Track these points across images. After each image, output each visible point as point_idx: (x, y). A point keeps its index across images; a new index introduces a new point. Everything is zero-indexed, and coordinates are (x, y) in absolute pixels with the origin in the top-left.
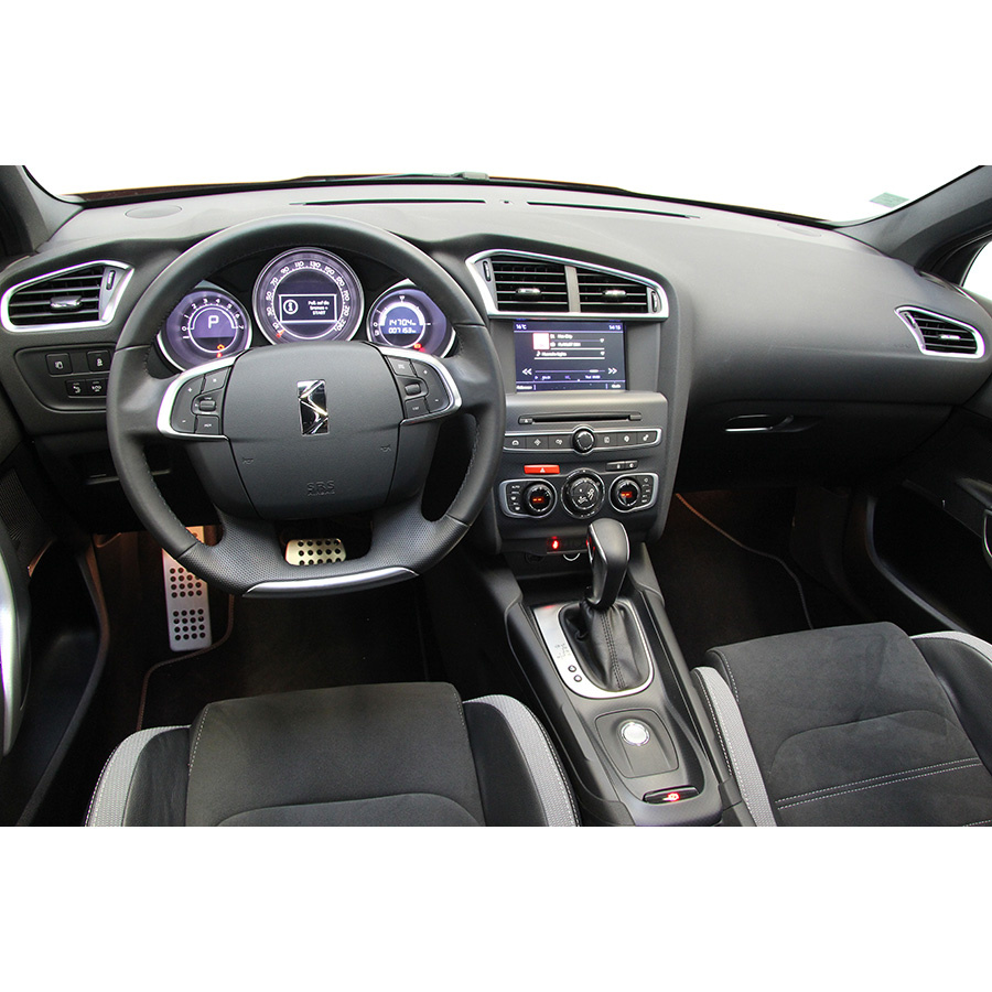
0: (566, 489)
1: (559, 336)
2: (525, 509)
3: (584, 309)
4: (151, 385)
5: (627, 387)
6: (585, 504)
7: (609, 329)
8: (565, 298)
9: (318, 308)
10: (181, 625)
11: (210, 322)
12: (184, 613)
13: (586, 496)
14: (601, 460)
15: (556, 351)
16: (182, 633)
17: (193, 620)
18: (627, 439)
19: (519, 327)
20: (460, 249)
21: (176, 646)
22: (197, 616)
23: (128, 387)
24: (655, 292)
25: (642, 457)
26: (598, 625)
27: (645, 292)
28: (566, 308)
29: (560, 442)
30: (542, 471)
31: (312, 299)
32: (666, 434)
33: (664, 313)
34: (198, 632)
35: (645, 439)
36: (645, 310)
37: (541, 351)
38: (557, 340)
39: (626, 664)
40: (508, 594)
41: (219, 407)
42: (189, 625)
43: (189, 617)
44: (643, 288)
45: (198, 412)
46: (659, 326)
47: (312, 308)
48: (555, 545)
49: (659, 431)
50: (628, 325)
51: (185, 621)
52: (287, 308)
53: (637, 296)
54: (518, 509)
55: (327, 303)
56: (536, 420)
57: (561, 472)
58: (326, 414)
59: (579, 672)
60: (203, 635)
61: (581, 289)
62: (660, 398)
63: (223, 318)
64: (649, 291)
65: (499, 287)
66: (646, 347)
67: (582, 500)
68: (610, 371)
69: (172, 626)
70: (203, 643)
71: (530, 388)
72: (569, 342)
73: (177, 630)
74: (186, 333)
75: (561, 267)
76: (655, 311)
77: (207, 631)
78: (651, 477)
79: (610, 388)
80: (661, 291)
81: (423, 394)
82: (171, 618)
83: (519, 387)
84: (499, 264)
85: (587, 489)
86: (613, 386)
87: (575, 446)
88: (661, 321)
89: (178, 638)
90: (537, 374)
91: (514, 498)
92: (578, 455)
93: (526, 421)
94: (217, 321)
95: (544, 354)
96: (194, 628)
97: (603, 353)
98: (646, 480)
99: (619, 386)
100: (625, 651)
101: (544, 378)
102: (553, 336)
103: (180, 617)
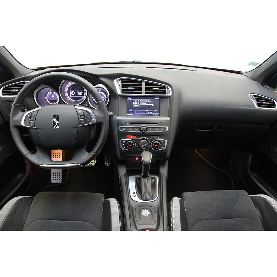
0: (138, 143)
1: (141, 101)
2: (126, 148)
3: (146, 93)
5: (159, 115)
6: (143, 147)
7: (155, 99)
8: (141, 90)
9: (80, 93)
10: (54, 176)
11: (52, 97)
12: (55, 173)
13: (144, 145)
14: (149, 135)
15: (139, 105)
16: (54, 178)
17: (57, 175)
18: (157, 129)
19: (129, 98)
20: (112, 77)
21: (53, 181)
22: (58, 174)
23: (15, 114)
24: (168, 89)
25: (162, 135)
26: (143, 180)
27: (165, 89)
28: (141, 93)
29: (136, 129)
30: (131, 137)
31: (78, 91)
32: (170, 129)
33: (170, 94)
34: (58, 178)
35: (163, 130)
36: (165, 93)
37: (135, 105)
38: (139, 102)
39: (149, 193)
40: (122, 171)
42: (56, 176)
43: (56, 174)
44: (165, 88)
45: (30, 121)
46: (169, 98)
47: (78, 93)
48: (137, 159)
49: (167, 128)
50: (161, 98)
51: (55, 175)
52: (72, 93)
53: (163, 89)
54: (124, 147)
55: (82, 92)
56: (130, 123)
57: (137, 138)
60: (59, 179)
61: (146, 88)
62: (169, 119)
64: (167, 88)
65: (122, 87)
66: (165, 104)
67: (142, 146)
68: (155, 111)
69: (52, 176)
70: (60, 181)
71: (131, 115)
72: (144, 102)
73: (53, 177)
74: (46, 99)
75: (141, 82)
76: (168, 94)
77: (61, 178)
78: (165, 141)
79: (155, 115)
80: (169, 87)
82: (52, 174)
83: (128, 114)
84: (123, 81)
85: (144, 143)
86: (156, 115)
87: (141, 131)
88: (169, 97)
89: (53, 179)
90: (133, 111)
91: (123, 144)
92: (142, 133)
93: (127, 123)
94: (54, 96)
95: (136, 106)
96: (57, 177)
97: (153, 106)
98: (163, 142)
99: (157, 115)
100: (150, 189)
101: (135, 112)
102: (138, 101)
103: (54, 174)
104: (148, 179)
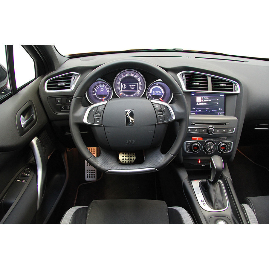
0: (204, 145)
1: (205, 98)
2: (191, 150)
3: (213, 90)
4: (82, 109)
5: (225, 114)
6: (210, 150)
7: (220, 96)
8: (207, 86)
9: (132, 87)
10: (89, 174)
11: (101, 90)
12: (90, 170)
13: (210, 148)
14: (216, 137)
15: (203, 103)
16: (89, 176)
17: (92, 173)
18: (224, 131)
19: (192, 95)
20: (175, 70)
21: (87, 179)
22: (93, 171)
23: (76, 109)
24: (236, 85)
25: (229, 137)
26: (212, 188)
27: (233, 85)
28: (207, 89)
29: (203, 130)
30: (197, 139)
31: (131, 84)
32: (237, 130)
33: (238, 92)
34: (93, 176)
35: (230, 131)
36: (232, 90)
37: (199, 102)
38: (204, 99)
39: (220, 201)
40: (184, 176)
41: (101, 116)
42: (91, 174)
43: (91, 172)
45: (95, 117)
46: (236, 96)
47: (130, 87)
48: (199, 162)
49: (234, 129)
50: (226, 95)
51: (90, 173)
52: (123, 87)
53: (230, 86)
54: (189, 150)
55: (135, 86)
56: (196, 124)
57: (203, 140)
58: (133, 120)
59: (205, 202)
60: (94, 177)
61: (212, 84)
62: (235, 118)
63: (105, 89)
64: (234, 85)
65: (187, 82)
66: (232, 103)
67: (209, 149)
68: (220, 109)
69: (86, 174)
70: (94, 179)
71: (195, 113)
72: (207, 100)
73: (87, 175)
74: (94, 93)
75: (206, 77)
76: (235, 91)
77: (96, 176)
78: (231, 143)
79: (219, 114)
80: (238, 85)
81: (163, 115)
82: (86, 171)
83: (191, 113)
84: (187, 75)
85: (211, 145)
86: (221, 114)
87: (208, 132)
88: (237, 94)
89: (87, 177)
90: (197, 109)
91: (188, 147)
92: (208, 135)
93: (193, 124)
94: (103, 90)
95: (199, 103)
96: (92, 175)
97: (218, 104)
98: (229, 144)
99: (222, 114)
100: (220, 197)
101: (199, 110)
102: (202, 98)
103: (89, 171)
104: (216, 185)
